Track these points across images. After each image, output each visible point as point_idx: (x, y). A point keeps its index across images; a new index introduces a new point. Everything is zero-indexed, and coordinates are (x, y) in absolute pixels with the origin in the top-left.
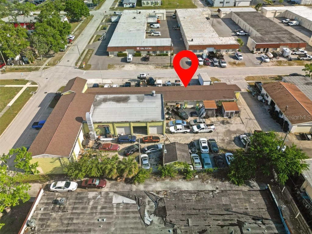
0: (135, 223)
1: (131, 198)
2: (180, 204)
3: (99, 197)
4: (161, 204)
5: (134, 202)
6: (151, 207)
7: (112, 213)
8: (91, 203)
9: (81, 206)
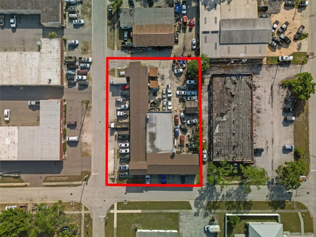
0: (226, 124)
1: (216, 126)
2: (219, 108)
3: (216, 138)
4: (219, 115)
5: (218, 125)
6: (220, 118)
7: (222, 132)
8: (218, 140)
9: (219, 144)
